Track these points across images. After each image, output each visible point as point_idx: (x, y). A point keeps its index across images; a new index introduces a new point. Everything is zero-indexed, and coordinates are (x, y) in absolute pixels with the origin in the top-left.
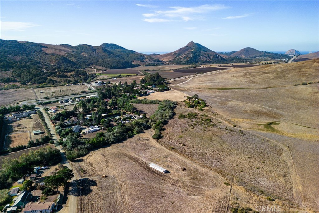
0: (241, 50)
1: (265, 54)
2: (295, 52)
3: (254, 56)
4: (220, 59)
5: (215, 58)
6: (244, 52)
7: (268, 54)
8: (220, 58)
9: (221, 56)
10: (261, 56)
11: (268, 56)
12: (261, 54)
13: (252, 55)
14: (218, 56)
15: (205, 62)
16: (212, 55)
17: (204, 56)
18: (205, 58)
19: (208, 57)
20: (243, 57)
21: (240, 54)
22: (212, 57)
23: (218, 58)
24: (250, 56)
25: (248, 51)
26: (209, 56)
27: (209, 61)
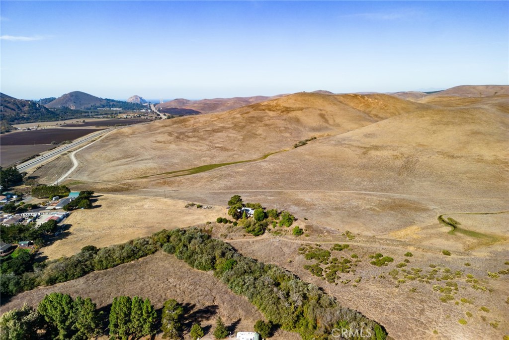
0: (65, 96)
1: (108, 102)
2: (139, 99)
3: (92, 106)
4: (45, 113)
5: (34, 111)
6: (72, 98)
7: (115, 103)
8: (43, 110)
9: (44, 107)
10: (104, 106)
11: (114, 106)
12: (102, 103)
13: (86, 104)
14: (37, 106)
15: (16, 119)
16: (25, 105)
17: (7, 107)
18: (10, 110)
19: (17, 110)
20: (73, 108)
21: (66, 103)
22: (26, 108)
23: (38, 110)
24: (86, 106)
25: (77, 96)
26: (18, 107)
27: (23, 117)
